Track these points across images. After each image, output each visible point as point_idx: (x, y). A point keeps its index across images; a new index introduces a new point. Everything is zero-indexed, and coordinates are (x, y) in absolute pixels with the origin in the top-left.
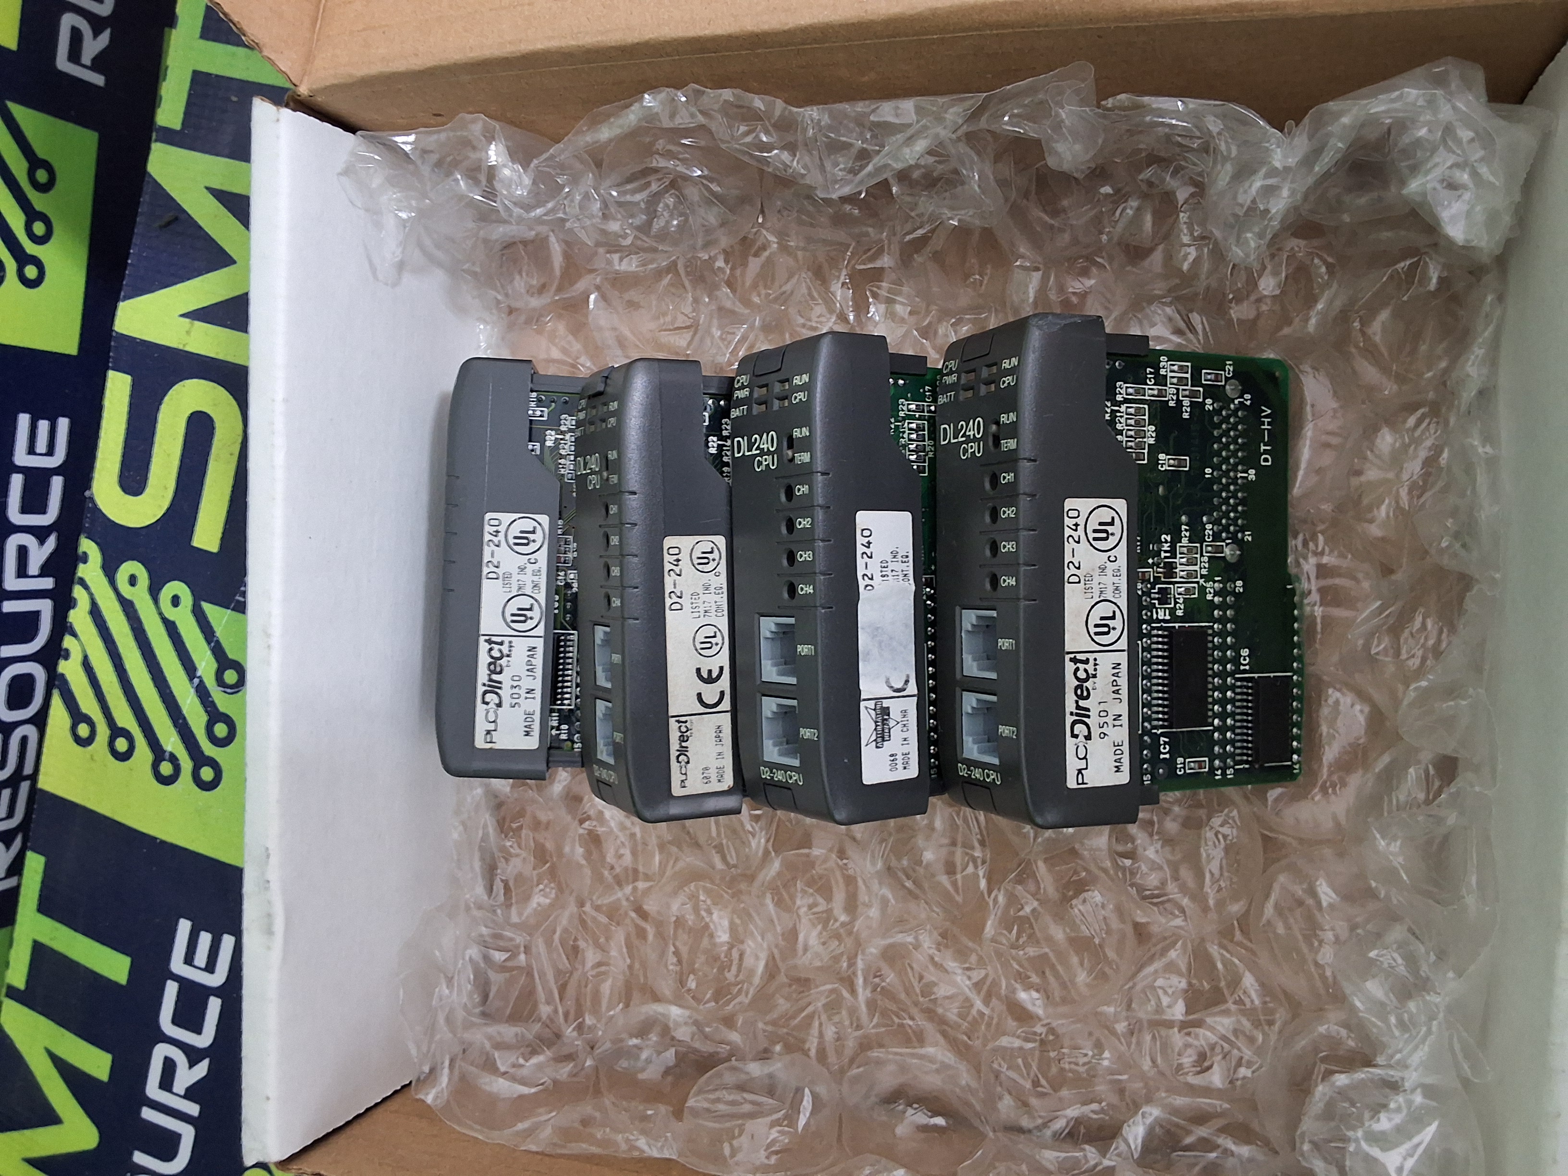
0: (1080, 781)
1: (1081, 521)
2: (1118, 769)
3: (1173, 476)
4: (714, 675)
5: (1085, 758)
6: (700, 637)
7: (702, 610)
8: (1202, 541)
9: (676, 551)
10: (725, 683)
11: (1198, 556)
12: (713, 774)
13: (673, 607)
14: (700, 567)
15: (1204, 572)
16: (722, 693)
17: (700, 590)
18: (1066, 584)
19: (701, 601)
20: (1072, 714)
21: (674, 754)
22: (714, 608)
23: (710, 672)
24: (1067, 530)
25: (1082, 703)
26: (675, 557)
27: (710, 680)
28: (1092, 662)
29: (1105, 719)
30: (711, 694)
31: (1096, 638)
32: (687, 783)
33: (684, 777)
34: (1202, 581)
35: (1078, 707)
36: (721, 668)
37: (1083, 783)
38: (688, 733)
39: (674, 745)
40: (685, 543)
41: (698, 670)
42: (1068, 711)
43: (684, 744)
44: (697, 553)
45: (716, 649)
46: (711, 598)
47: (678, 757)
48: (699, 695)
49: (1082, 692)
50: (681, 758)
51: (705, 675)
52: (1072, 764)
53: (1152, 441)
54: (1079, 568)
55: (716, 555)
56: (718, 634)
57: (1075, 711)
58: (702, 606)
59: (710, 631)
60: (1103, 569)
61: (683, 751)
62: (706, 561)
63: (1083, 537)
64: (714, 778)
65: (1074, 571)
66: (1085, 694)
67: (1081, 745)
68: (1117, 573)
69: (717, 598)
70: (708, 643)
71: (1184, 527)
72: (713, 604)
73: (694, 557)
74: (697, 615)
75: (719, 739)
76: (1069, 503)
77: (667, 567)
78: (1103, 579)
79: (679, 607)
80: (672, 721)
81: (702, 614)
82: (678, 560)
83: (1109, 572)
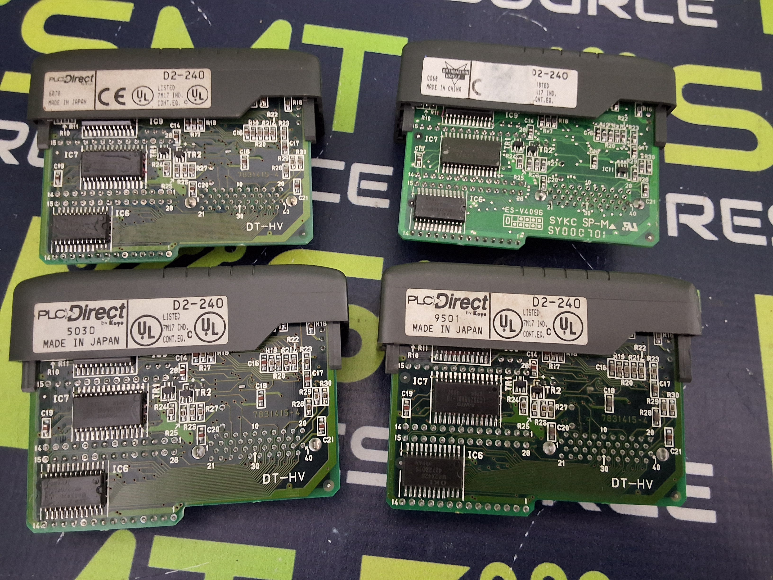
0: (410, 298)
1: (573, 309)
2: (415, 327)
3: (600, 399)
4: (120, 99)
5: (425, 303)
6: (145, 90)
7: (163, 92)
8: (558, 421)
9: (201, 76)
10: (114, 106)
11: (547, 418)
12: (55, 98)
13: (166, 74)
14: (191, 91)
15: (536, 422)
16: (107, 104)
17: (176, 91)
18: (533, 296)
19: (169, 91)
20: (452, 295)
21: (72, 73)
22: (164, 99)
23: (122, 96)
24: (567, 298)
25: (458, 303)
26: (198, 76)
27: (117, 96)
28: (484, 312)
29: (447, 320)
30: (108, 97)
31: (498, 316)
32: (52, 81)
33: (56, 79)
34: (530, 419)
35: (456, 300)
36: (124, 104)
37: (409, 300)
38: (84, 82)
39: (77, 74)
40: (207, 82)
41: (124, 89)
42: (454, 292)
43: (77, 79)
44: (200, 89)
45: (137, 100)
46: (170, 98)
47: (70, 76)
48: (108, 89)
49: (465, 304)
50: (69, 78)
51: (121, 93)
52: (421, 293)
53: (622, 383)
54: (543, 306)
55: (198, 101)
56: (147, 102)
57: (454, 297)
58: (166, 92)
59: (149, 96)
60: (542, 324)
61: (73, 79)
62: (195, 95)
63: (562, 310)
64: (53, 98)
65: (542, 301)
66: (464, 306)
67: (432, 300)
68: (540, 335)
69: (170, 102)
70: (142, 95)
71: (566, 406)
72: (166, 99)
73: (198, 88)
74: (160, 88)
75: (77, 102)
76: (583, 301)
77: (192, 71)
78: (535, 323)
79: (166, 77)
80: (93, 72)
81: (161, 92)
82: (196, 77)
83: (541, 329)
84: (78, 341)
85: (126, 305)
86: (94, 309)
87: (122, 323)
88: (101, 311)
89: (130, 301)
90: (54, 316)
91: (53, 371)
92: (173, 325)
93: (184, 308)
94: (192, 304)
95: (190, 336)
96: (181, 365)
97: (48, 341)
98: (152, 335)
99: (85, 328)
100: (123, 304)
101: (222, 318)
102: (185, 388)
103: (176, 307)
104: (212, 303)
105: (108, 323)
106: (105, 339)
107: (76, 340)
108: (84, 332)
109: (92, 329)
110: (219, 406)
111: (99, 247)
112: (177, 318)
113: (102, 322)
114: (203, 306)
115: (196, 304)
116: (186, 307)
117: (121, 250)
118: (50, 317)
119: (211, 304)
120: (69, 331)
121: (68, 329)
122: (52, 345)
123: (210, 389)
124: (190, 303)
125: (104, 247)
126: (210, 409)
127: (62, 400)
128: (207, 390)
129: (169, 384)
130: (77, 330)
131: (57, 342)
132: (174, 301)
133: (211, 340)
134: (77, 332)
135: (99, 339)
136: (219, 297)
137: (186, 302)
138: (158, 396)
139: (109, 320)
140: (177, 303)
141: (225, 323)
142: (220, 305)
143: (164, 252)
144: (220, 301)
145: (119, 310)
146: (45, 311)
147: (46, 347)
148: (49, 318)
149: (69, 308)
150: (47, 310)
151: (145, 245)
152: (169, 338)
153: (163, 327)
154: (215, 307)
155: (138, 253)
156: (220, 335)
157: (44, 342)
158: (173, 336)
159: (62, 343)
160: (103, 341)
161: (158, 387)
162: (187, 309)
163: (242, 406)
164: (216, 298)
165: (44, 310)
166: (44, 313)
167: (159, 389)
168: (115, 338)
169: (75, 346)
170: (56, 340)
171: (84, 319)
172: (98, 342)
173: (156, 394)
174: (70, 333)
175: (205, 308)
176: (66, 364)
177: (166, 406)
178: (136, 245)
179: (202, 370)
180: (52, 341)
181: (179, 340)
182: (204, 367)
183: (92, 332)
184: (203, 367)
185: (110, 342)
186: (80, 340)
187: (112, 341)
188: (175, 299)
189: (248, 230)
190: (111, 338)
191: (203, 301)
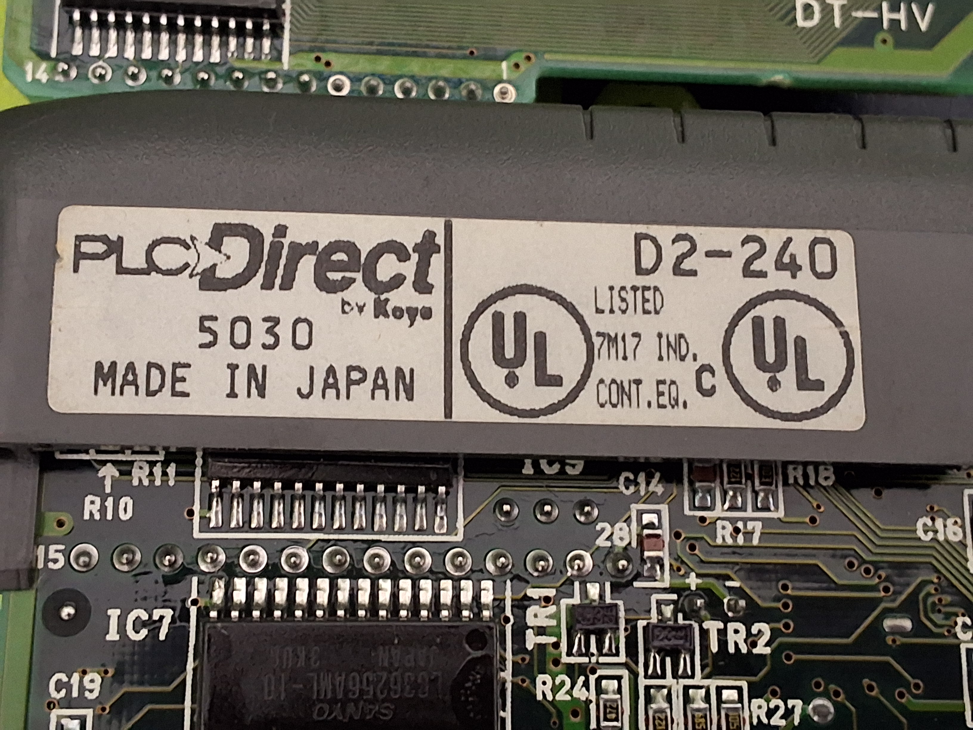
84: (242, 375)
85: (440, 240)
86: (312, 247)
87: (427, 314)
88: (341, 256)
89: (458, 223)
90: (141, 263)
91: (110, 502)
92: (636, 335)
93: (677, 270)
94: (709, 254)
95: (706, 385)
96: (640, 513)
97: (114, 364)
98: (552, 370)
99: (276, 321)
100: (430, 235)
101: (838, 323)
102: (660, 612)
103: (648, 262)
104: (793, 257)
105: (370, 309)
106: (355, 376)
107: (233, 368)
108: (270, 340)
109: (302, 328)
110: (806, 702)
111: (241, 46)
112: (649, 306)
113: (344, 303)
114: (756, 266)
115: (728, 254)
116: (686, 265)
117: (320, 66)
118: (125, 264)
119: (786, 259)
120: (203, 329)
121: (203, 319)
122: (134, 383)
123: (765, 627)
124: (701, 248)
125: (258, 48)
126: (770, 713)
127: (144, 632)
128: (754, 629)
129: (593, 590)
130: (241, 327)
131: (155, 373)
132: (639, 238)
133: (797, 410)
134: (240, 338)
135: (331, 371)
136: (820, 233)
137: (685, 246)
138: (554, 639)
139: (373, 296)
140: (647, 246)
141: (848, 344)
142: (824, 266)
143: (488, 87)
144: (822, 251)
145: (415, 257)
146: (104, 239)
147: (105, 390)
148: (121, 270)
149: (204, 235)
150: (113, 237)
151: (415, 54)
152: (621, 387)
153: (597, 341)
154: (805, 273)
155: (390, 81)
156: (831, 389)
157: (99, 366)
158: (638, 382)
159: (175, 380)
160: (350, 383)
161: (547, 599)
162: (693, 273)
163: (903, 709)
164: (808, 235)
165: (98, 233)
166: (100, 248)
167: (552, 609)
168: (399, 371)
169: (232, 394)
170: (150, 366)
171: (267, 285)
172: (327, 386)
173: (541, 631)
174: (208, 338)
175: (762, 274)
176: (165, 474)
177: (586, 684)
178: (380, 53)
179: (730, 541)
180: (131, 367)
181: (664, 400)
182: (737, 530)
183: (303, 340)
184: (730, 528)
185: (376, 387)
186: (251, 368)
187: (385, 387)
188: (642, 229)
189: (801, 22)
190: (380, 371)
191: (754, 247)
